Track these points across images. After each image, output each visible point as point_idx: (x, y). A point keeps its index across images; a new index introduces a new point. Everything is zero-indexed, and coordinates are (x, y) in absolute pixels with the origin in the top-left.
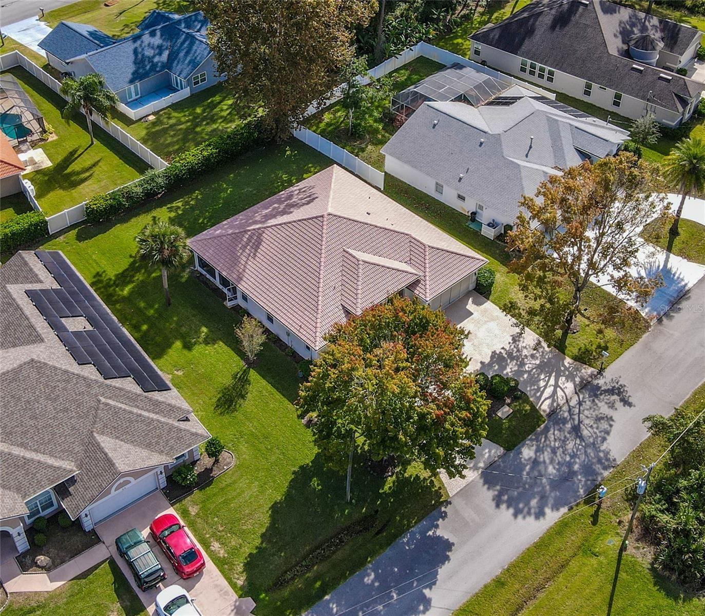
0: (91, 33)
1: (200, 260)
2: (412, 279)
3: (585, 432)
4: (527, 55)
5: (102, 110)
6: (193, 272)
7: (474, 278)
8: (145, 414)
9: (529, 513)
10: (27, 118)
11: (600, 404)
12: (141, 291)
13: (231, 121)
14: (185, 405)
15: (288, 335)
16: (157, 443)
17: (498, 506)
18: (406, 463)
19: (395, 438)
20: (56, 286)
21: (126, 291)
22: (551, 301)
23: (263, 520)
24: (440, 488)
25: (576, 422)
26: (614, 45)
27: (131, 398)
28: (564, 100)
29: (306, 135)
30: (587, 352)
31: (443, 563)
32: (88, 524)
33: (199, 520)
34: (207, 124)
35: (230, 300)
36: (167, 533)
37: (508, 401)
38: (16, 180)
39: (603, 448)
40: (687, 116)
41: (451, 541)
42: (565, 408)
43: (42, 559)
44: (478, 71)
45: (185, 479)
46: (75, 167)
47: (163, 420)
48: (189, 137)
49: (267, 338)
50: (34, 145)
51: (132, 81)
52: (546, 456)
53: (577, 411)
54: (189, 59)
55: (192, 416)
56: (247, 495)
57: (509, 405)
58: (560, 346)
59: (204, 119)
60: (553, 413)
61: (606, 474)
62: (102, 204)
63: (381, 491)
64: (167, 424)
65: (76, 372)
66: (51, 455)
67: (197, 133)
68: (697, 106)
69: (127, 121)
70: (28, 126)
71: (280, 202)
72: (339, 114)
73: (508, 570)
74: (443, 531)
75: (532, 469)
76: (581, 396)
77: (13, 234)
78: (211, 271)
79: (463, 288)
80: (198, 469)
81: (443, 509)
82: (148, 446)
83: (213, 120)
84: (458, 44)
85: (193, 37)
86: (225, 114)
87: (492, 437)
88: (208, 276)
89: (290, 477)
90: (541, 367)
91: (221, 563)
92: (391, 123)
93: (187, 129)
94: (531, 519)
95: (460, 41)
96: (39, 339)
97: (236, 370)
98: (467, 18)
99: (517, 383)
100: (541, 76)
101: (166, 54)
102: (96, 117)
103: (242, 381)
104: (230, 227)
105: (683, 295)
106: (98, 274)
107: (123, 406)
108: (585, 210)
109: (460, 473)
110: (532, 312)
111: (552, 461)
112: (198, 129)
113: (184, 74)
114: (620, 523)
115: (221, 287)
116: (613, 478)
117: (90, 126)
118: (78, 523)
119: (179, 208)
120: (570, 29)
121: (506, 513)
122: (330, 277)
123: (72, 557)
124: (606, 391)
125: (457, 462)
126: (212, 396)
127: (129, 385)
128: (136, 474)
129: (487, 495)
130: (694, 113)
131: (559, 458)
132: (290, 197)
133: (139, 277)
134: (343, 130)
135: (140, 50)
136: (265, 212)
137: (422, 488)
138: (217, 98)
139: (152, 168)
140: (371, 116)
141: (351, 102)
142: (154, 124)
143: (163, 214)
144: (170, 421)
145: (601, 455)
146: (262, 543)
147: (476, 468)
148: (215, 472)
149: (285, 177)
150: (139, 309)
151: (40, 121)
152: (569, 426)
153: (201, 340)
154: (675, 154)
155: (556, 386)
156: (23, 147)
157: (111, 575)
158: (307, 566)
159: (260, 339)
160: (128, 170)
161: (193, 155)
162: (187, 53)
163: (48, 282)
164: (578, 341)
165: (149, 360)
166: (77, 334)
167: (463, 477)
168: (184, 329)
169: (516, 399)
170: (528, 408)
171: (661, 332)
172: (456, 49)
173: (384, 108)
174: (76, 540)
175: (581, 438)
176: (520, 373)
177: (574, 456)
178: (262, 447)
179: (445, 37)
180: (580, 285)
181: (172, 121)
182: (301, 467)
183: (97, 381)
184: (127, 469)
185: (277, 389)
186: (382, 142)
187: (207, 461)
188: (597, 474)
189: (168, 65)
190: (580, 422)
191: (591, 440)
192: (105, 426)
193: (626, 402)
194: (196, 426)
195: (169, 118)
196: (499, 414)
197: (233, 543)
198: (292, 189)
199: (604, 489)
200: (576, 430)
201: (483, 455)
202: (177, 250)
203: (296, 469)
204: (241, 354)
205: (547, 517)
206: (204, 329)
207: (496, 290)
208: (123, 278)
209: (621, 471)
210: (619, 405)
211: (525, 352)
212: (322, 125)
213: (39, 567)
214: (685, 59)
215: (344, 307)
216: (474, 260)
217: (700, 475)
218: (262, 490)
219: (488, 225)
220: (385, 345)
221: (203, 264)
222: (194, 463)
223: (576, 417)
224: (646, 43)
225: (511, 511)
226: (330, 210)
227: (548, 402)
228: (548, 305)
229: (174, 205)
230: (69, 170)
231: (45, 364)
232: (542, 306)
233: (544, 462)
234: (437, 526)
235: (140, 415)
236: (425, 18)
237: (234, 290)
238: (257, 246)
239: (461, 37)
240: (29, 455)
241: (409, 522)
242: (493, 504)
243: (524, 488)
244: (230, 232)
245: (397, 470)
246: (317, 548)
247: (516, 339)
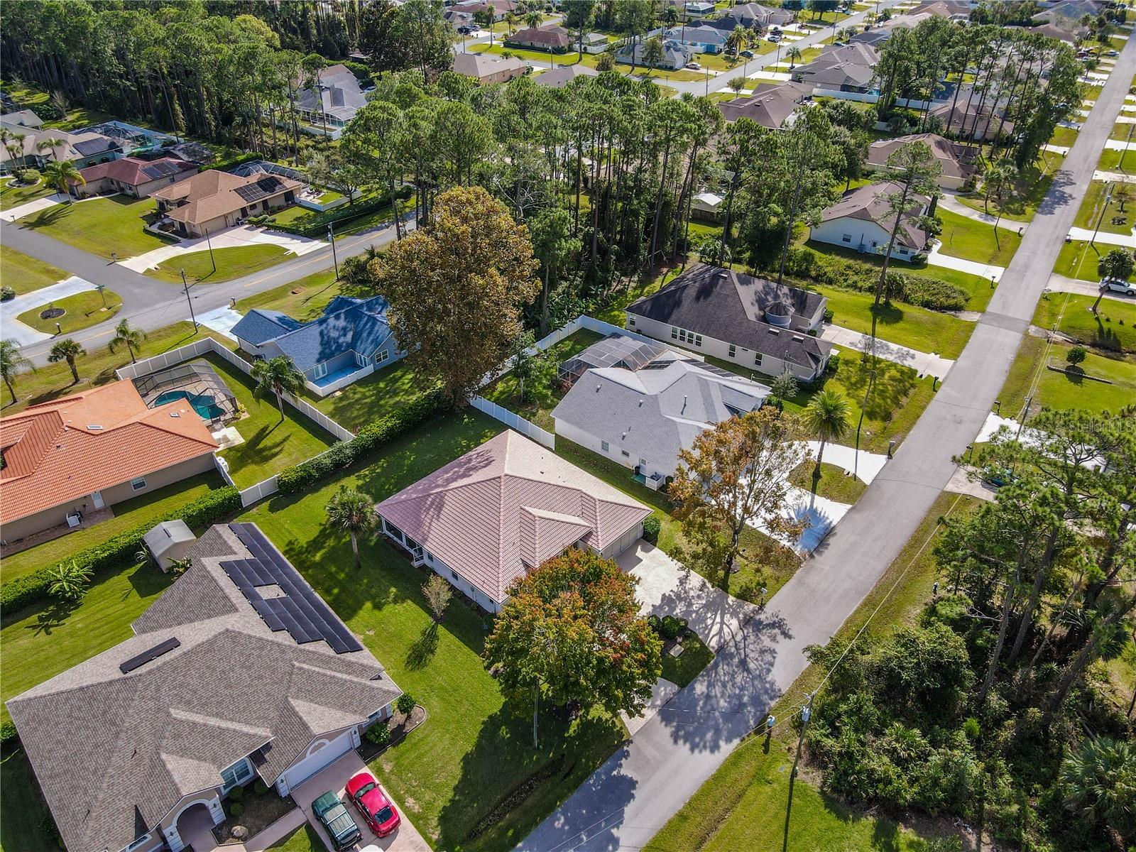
0: (280, 319)
1: (387, 524)
2: (586, 531)
3: (752, 666)
4: (676, 323)
5: (290, 388)
6: (380, 536)
7: (642, 527)
8: (339, 675)
9: (705, 747)
10: (221, 400)
11: (762, 638)
12: (331, 557)
13: (412, 394)
14: (378, 665)
15: (473, 590)
16: (351, 703)
17: (676, 742)
18: (588, 706)
19: (577, 683)
20: (249, 556)
21: (318, 557)
22: (711, 544)
23: (456, 771)
24: (621, 728)
25: (743, 656)
26: (752, 312)
27: (325, 661)
28: (713, 362)
29: (483, 404)
30: (748, 589)
31: (629, 802)
32: (284, 790)
33: (393, 777)
34: (391, 397)
35: (417, 560)
36: (362, 792)
37: (680, 640)
38: (210, 457)
39: (768, 679)
40: (820, 371)
41: (635, 779)
42: (732, 644)
43: (238, 829)
44: (634, 339)
45: (378, 737)
46: (267, 442)
47: (355, 680)
48: (373, 409)
49: (453, 595)
50: (227, 424)
51: (319, 361)
52: (717, 690)
53: (742, 645)
54: (371, 338)
55: (384, 674)
56: (438, 749)
57: (680, 644)
58: (724, 586)
59: (388, 392)
60: (721, 648)
61: (773, 703)
62: (293, 476)
63: (566, 735)
64: (360, 684)
65: (270, 639)
66: (247, 723)
67: (381, 406)
68: (827, 362)
69: (315, 398)
70: (221, 406)
71: (460, 466)
72: (511, 383)
73: (689, 804)
74: (627, 769)
75: (705, 704)
76: (746, 631)
77: (208, 509)
78: (398, 533)
79: (632, 537)
80: (391, 726)
81: (625, 748)
82: (342, 707)
83: (396, 393)
84: (615, 316)
85: (375, 318)
86: (406, 387)
87: (667, 675)
88: (395, 539)
89: (480, 727)
90: (707, 606)
91: (415, 819)
92: (559, 389)
93: (372, 402)
94: (707, 753)
95: (616, 313)
96: (234, 609)
97: (425, 626)
98: (622, 292)
99: (687, 624)
100: (691, 341)
101: (350, 335)
102: (285, 395)
103: (431, 636)
104: (415, 492)
105: (829, 531)
106: (290, 543)
107: (317, 669)
108: (736, 460)
109: (639, 712)
110: (696, 556)
111: (723, 695)
112: (382, 402)
113: (368, 352)
114: (789, 749)
115: (408, 548)
116: (780, 707)
117: (280, 403)
118: (274, 789)
119: (366, 476)
120: (713, 299)
121: (684, 748)
122: (509, 533)
123: (269, 825)
124: (768, 625)
125: (636, 702)
126: (403, 652)
127: (322, 648)
128: (331, 736)
129: (665, 732)
130: (826, 368)
131: (729, 690)
132: (470, 461)
133: (331, 542)
134: (516, 397)
135: (325, 332)
136: (446, 476)
137: (605, 729)
138: (399, 373)
139: (340, 440)
140: (540, 383)
141: (521, 371)
142: (341, 399)
143: (351, 483)
144: (363, 681)
145: (768, 686)
146: (455, 795)
147: (653, 706)
148: (408, 728)
149: (464, 443)
150: (331, 573)
151: (232, 401)
152: (736, 660)
153: (390, 600)
154: (813, 405)
155: (722, 623)
156: (217, 426)
157: (308, 840)
158: (498, 815)
159: (446, 595)
160: (317, 443)
161: (378, 426)
162: (370, 333)
163: (243, 553)
164: (740, 579)
165: (342, 622)
166: (271, 602)
167: (642, 716)
168: (374, 591)
169: (686, 637)
170: (698, 645)
171: (812, 567)
172: (614, 321)
173: (552, 376)
174: (273, 807)
175: (748, 671)
176: (688, 613)
177: (742, 689)
178: (452, 699)
179: (603, 310)
180: (737, 528)
181: (357, 396)
182: (490, 717)
183: (290, 647)
184: (322, 731)
185: (464, 642)
186: (552, 407)
187: (399, 718)
188: (765, 704)
189: (353, 345)
190: (746, 656)
191: (757, 672)
192: (300, 690)
193: (786, 635)
194: (389, 684)
195: (355, 393)
196: (672, 653)
197: (427, 798)
198: (470, 453)
199: (772, 719)
200: (743, 664)
201: (658, 694)
202: (365, 516)
203: (485, 719)
204: (430, 611)
205: (721, 750)
206: (393, 590)
207: (662, 537)
208: (315, 545)
209: (786, 701)
210: (780, 638)
211: (692, 593)
212: (496, 394)
213: (234, 837)
214: (814, 321)
215: (523, 561)
216: (641, 510)
217: (858, 699)
218: (453, 742)
219: (652, 477)
220: (562, 594)
221: (391, 528)
222: (387, 720)
223: (742, 651)
224: (779, 309)
225: (688, 745)
226: (507, 472)
227: (716, 639)
228: (710, 549)
229: (362, 473)
230: (261, 446)
231: (240, 633)
232: (704, 550)
233: (716, 696)
234: (621, 766)
235: (334, 677)
236: (584, 294)
237: (420, 550)
238: (439, 509)
239: (617, 309)
240: (224, 724)
241: (594, 764)
242: (671, 741)
243: (700, 723)
244: (414, 496)
245: (581, 713)
246: (509, 795)
247: (682, 581)
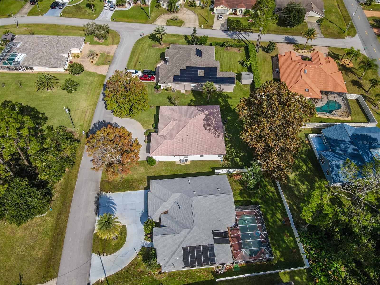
9: (97, 123)
17: (104, 120)
51: (326, 137)
135: (344, 142)
171: (96, 190)
189: (334, 151)
205: (93, 125)
225: (100, 121)
